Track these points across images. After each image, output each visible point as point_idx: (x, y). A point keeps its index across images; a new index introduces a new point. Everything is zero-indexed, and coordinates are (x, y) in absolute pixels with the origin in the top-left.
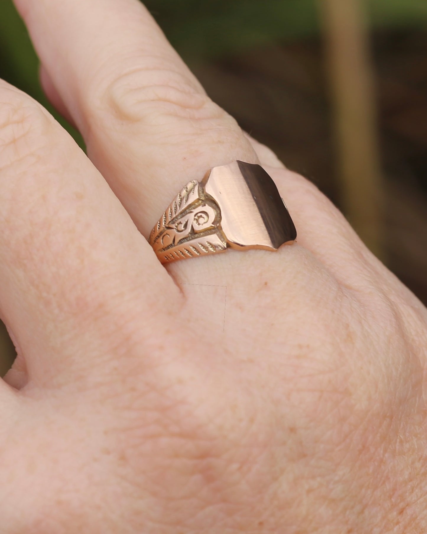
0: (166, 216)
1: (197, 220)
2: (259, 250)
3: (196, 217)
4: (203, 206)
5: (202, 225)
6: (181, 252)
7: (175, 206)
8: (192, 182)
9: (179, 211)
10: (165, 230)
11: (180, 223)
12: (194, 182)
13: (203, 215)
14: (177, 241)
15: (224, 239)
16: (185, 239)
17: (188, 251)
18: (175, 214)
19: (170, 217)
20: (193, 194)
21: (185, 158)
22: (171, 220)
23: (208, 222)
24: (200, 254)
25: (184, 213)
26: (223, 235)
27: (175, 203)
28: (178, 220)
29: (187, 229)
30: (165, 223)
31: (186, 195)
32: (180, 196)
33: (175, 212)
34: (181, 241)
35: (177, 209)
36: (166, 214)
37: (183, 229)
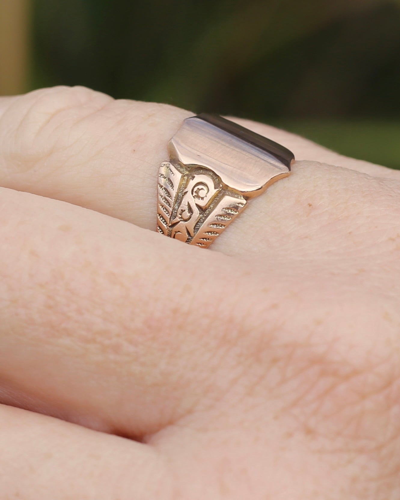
0: (162, 217)
1: (198, 197)
2: (276, 183)
3: (194, 194)
4: (193, 180)
5: (206, 196)
6: (203, 239)
7: (164, 200)
8: (163, 165)
9: (172, 201)
10: (172, 230)
11: (183, 211)
12: (164, 165)
13: (200, 187)
14: (191, 230)
15: (238, 194)
16: (199, 223)
17: (211, 232)
18: (170, 207)
19: (167, 213)
20: (174, 175)
21: (134, 151)
22: (170, 216)
23: (210, 189)
24: (224, 226)
25: (179, 200)
26: (234, 191)
27: (162, 196)
28: (177, 211)
29: (194, 212)
30: (166, 224)
31: (167, 181)
32: (161, 187)
33: (169, 205)
34: (196, 228)
35: (169, 201)
36: (160, 215)
37: (189, 214)
